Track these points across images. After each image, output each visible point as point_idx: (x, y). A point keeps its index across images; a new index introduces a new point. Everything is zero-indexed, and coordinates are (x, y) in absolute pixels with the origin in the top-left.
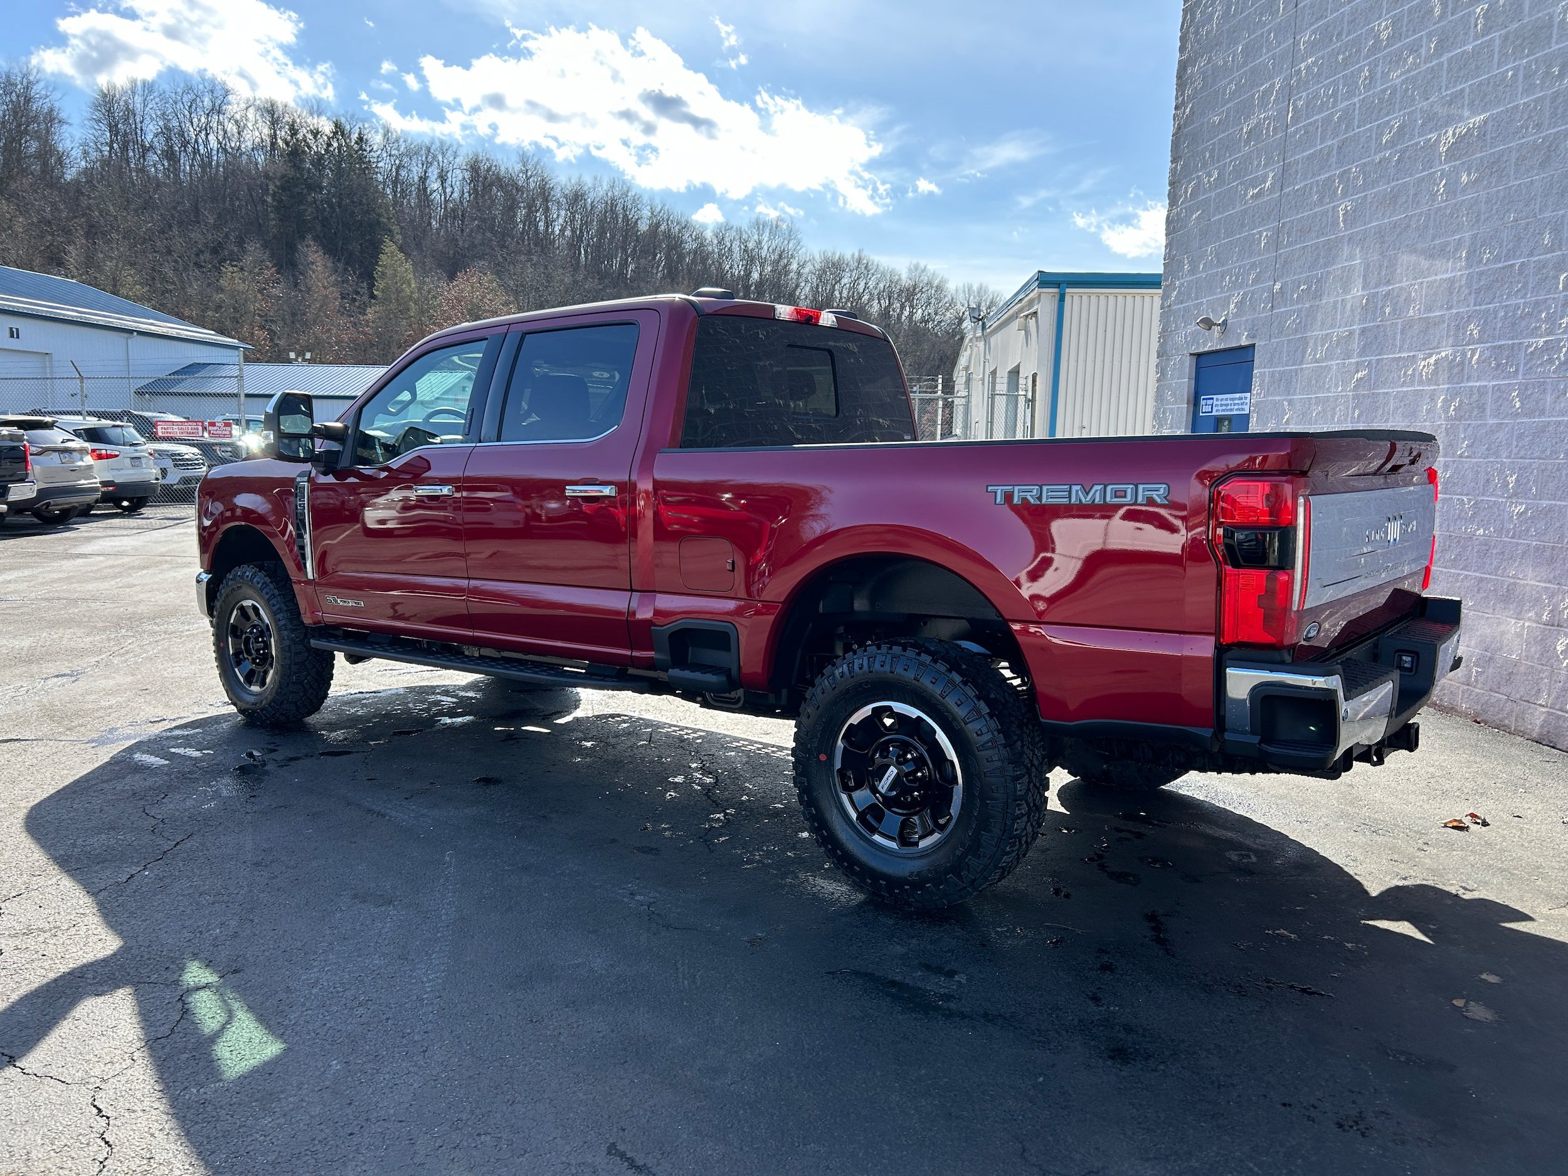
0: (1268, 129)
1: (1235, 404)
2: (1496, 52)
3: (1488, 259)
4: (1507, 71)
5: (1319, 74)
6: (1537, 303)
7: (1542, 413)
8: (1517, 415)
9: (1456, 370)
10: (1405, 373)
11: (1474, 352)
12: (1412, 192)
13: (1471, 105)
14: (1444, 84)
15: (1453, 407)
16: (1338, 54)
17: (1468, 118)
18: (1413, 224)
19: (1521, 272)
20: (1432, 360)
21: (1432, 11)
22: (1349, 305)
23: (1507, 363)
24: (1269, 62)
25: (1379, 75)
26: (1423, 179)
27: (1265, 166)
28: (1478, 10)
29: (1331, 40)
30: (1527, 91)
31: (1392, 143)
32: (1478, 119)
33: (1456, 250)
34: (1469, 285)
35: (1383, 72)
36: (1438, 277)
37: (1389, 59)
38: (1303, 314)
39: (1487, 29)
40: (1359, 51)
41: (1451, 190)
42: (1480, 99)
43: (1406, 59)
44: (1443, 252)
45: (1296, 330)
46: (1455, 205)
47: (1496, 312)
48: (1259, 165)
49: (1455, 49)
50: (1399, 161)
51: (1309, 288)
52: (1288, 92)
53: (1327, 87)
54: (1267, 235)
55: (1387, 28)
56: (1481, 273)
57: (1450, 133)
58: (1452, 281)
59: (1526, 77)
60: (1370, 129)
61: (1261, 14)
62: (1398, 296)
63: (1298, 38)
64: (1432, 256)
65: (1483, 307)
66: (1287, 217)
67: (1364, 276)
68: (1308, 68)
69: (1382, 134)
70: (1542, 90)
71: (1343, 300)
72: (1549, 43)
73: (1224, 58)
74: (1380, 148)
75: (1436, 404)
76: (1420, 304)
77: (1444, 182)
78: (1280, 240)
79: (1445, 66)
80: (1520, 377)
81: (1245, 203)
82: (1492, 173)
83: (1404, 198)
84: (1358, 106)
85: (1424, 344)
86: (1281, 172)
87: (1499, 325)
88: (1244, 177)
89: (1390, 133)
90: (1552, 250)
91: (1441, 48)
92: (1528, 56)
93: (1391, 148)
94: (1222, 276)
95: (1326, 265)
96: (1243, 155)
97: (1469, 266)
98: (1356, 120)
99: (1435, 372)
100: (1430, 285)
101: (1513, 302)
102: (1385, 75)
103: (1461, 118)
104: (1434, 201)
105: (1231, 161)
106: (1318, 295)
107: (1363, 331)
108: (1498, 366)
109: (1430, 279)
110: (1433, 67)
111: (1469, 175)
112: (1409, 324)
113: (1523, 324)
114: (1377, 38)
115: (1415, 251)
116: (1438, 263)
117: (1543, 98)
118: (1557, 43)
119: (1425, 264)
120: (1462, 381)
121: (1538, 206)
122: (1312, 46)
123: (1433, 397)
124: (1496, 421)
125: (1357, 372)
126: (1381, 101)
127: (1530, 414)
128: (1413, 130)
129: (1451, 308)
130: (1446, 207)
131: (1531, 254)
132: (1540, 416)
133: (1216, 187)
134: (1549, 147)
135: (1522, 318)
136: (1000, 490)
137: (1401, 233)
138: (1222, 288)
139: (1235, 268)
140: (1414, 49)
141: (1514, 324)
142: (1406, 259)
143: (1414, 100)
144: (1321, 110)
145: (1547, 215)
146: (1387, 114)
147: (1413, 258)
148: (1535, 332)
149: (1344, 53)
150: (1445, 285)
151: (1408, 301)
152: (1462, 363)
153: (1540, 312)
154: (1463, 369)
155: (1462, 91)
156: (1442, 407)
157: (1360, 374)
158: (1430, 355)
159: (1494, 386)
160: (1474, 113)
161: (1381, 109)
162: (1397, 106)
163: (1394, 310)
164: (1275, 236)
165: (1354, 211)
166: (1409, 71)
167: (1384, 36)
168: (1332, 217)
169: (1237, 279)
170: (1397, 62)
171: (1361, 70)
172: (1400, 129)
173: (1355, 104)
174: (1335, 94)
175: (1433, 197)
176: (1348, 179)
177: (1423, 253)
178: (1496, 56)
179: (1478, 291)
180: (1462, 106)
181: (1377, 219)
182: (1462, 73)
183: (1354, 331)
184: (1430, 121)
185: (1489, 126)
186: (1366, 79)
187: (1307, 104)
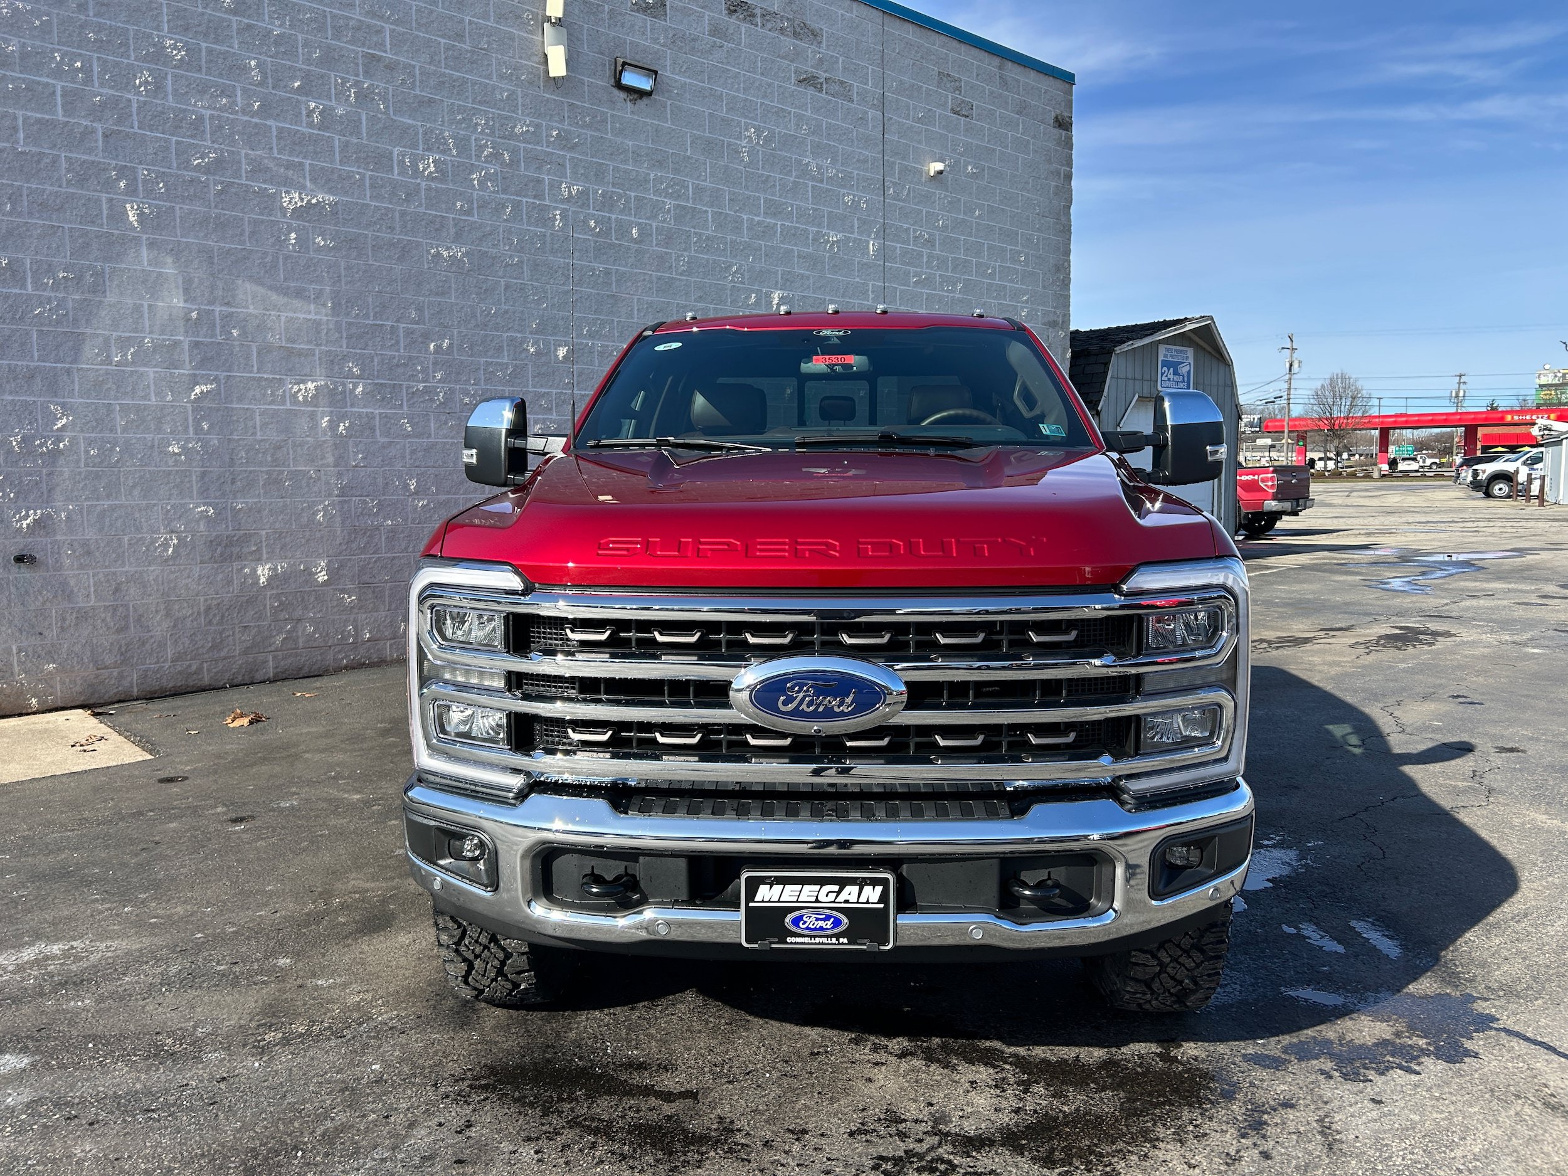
2: (337, 150)
3: (357, 315)
4: (354, 172)
6: (410, 358)
7: (431, 436)
8: (408, 436)
9: (339, 397)
10: (273, 393)
11: (355, 386)
12: (246, 228)
13: (314, 180)
14: (275, 147)
15: (342, 427)
17: (313, 191)
18: (255, 258)
19: (392, 332)
20: (311, 385)
21: (245, 70)
22: (165, 313)
23: (392, 397)
25: (170, 88)
26: (262, 222)
28: (313, 105)
30: (378, 197)
31: (207, 170)
32: (326, 197)
33: (317, 297)
34: (338, 328)
35: (175, 90)
36: (300, 315)
37: (184, 82)
39: (322, 126)
40: (126, 46)
41: (303, 244)
42: (324, 179)
43: (214, 98)
44: (299, 294)
45: (58, 322)
47: (372, 357)
49: (285, 123)
50: (221, 192)
51: (79, 279)
53: (71, 55)
55: (174, 47)
56: (350, 324)
57: (294, 194)
58: (317, 323)
59: (372, 186)
60: (166, 140)
62: (245, 320)
64: (286, 294)
65: (358, 351)
67: (185, 288)
69: (188, 154)
70: (390, 203)
71: (151, 306)
72: (391, 171)
74: (186, 166)
75: (319, 423)
76: (281, 334)
77: (293, 235)
79: (275, 132)
80: (405, 408)
82: (350, 248)
84: (135, 105)
87: (378, 368)
89: (203, 158)
91: (266, 112)
93: (205, 174)
95: (107, 260)
98: (135, 117)
100: (289, 319)
101: (389, 353)
102: (181, 97)
103: (303, 188)
104: (281, 246)
106: (98, 288)
107: (196, 344)
108: (383, 399)
109: (290, 315)
110: (256, 124)
111: (324, 240)
112: (271, 349)
113: (400, 370)
114: (159, 48)
115: (262, 284)
116: (296, 303)
117: (394, 210)
118: (398, 175)
119: (281, 300)
120: (346, 407)
123: (313, 417)
124: (387, 440)
125: (198, 383)
126: (179, 119)
128: (237, 170)
130: (299, 257)
135: (397, 366)
137: (236, 262)
140: (226, 92)
141: (391, 369)
142: (245, 287)
144: (58, 73)
145: (410, 296)
146: (192, 137)
147: (260, 290)
148: (414, 378)
150: (309, 324)
151: (262, 328)
152: (344, 392)
154: (346, 397)
155: (301, 164)
156: (327, 426)
157: (204, 386)
158: (304, 381)
159: (380, 414)
160: (320, 190)
161: (179, 127)
162: (208, 136)
163: (244, 332)
165: (157, 217)
166: (220, 109)
167: (175, 55)
168: (110, 208)
170: (199, 92)
171: (136, 68)
172: (219, 161)
173: (129, 101)
174: (87, 70)
175: (282, 243)
176: (136, 179)
177: (271, 288)
178: (337, 154)
179: (349, 337)
180: (305, 178)
181: (197, 237)
182: (297, 148)
183: (180, 342)
184: (258, 169)
185: (340, 207)
186: (146, 83)
187: (24, 56)
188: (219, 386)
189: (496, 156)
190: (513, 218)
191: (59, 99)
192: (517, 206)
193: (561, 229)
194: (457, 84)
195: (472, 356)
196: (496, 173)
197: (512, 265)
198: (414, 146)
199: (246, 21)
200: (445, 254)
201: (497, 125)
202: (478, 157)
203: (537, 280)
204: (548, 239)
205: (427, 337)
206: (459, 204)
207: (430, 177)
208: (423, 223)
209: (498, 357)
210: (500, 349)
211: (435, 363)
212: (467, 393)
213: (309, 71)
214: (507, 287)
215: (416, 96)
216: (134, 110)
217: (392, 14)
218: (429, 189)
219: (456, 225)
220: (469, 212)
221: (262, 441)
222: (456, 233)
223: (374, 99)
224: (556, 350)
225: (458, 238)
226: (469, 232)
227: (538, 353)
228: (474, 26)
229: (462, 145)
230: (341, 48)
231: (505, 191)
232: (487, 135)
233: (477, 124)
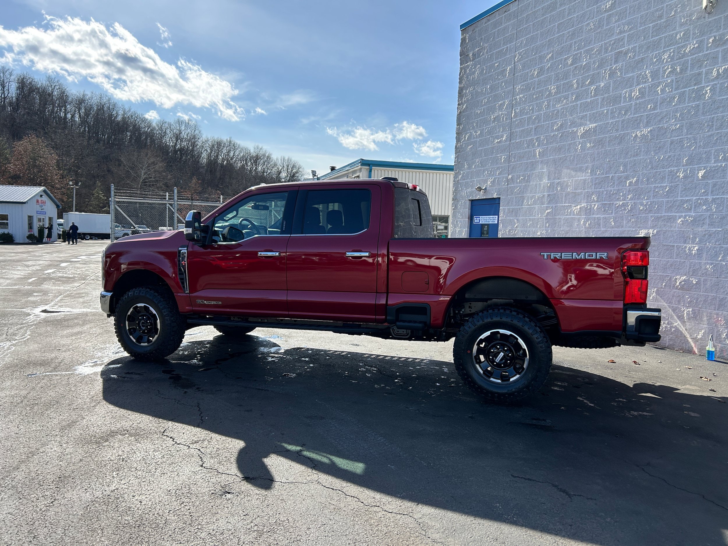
0: (503, 118)
1: (490, 220)
3: (599, 174)
4: (604, 110)
5: (525, 101)
6: (618, 190)
7: (622, 227)
8: (613, 227)
9: (588, 211)
10: (567, 211)
11: (595, 206)
12: (567, 148)
13: (590, 120)
14: (579, 112)
15: (587, 224)
16: (533, 95)
17: (589, 125)
18: (568, 158)
19: (612, 179)
20: (579, 207)
21: (573, 85)
22: (542, 186)
23: (608, 209)
24: (502, 93)
25: (551, 105)
26: (571, 144)
27: (502, 131)
28: (592, 88)
29: (530, 89)
30: (613, 117)
31: (557, 130)
32: (593, 125)
33: (586, 170)
34: (592, 182)
35: (553, 104)
36: (579, 178)
37: (555, 100)
38: (522, 188)
39: (595, 95)
40: (542, 95)
41: (583, 148)
42: (593, 118)
43: (562, 101)
44: (580, 170)
45: (519, 193)
46: (585, 154)
47: (603, 192)
48: (499, 131)
49: (583, 100)
50: (561, 136)
51: (524, 178)
52: (511, 106)
53: (529, 106)
54: (504, 157)
55: (554, 89)
56: (597, 178)
57: (582, 129)
58: (585, 180)
59: (611, 113)
60: (549, 124)
61: (498, 76)
62: (563, 184)
63: (515, 86)
64: (576, 171)
65: (598, 190)
66: (513, 151)
67: (548, 176)
68: (520, 98)
69: (553, 126)
70: (618, 118)
71: (539, 184)
72: (620, 103)
73: (481, 89)
74: (553, 131)
75: (580, 223)
76: (572, 187)
77: (580, 145)
78: (510, 159)
79: (579, 106)
80: (613, 214)
81: (494, 145)
82: (599, 145)
83: (564, 150)
84: (543, 115)
85: (574, 201)
86: (510, 135)
87: (604, 196)
88: (493, 134)
89: (557, 126)
90: (623, 172)
91: (577, 99)
92: (612, 106)
93: (558, 131)
94: (484, 171)
95: (531, 170)
96: (492, 127)
97: (591, 175)
98: (542, 119)
99: (580, 211)
100: (576, 181)
101: (609, 189)
102: (554, 106)
103: (586, 124)
104: (576, 152)
105: (486, 128)
106: (528, 181)
107: (549, 195)
108: (605, 210)
109: (576, 179)
110: (574, 105)
111: (590, 144)
112: (568, 194)
113: (614, 196)
114: (550, 91)
115: (569, 168)
116: (579, 173)
117: (619, 121)
118: (623, 103)
119: (573, 173)
120: (591, 215)
121: (617, 157)
122: (522, 91)
123: (579, 220)
124: (604, 229)
125: (547, 210)
126: (553, 114)
127: (618, 227)
128: (567, 126)
129: (585, 189)
130: (581, 154)
131: (615, 173)
132: (621, 228)
133: (479, 137)
134: (621, 138)
135: (613, 194)
136: (545, 254)
137: (563, 162)
138: (484, 176)
139: (490, 168)
140: (566, 98)
141: (610, 196)
142: (565, 171)
143: (567, 115)
144: (526, 114)
145: (621, 160)
146: (555, 119)
147: (569, 171)
148: (618, 199)
149: (536, 95)
150: (582, 181)
151: (567, 186)
152: (590, 209)
153: (620, 193)
154: (591, 211)
155: (586, 115)
156: (583, 224)
157: (548, 211)
158: (577, 206)
159: (603, 217)
160: (591, 123)
161: (553, 117)
162: (559, 117)
163: (561, 189)
164: (508, 158)
165: (543, 152)
166: (564, 105)
167: (553, 91)
168: (533, 153)
169: (491, 173)
170: (559, 101)
171: (544, 102)
172: (561, 125)
173: (541, 114)
174: (532, 109)
175: (576, 150)
176: (540, 140)
177: (572, 169)
178: (599, 104)
179: (595, 184)
180: (587, 120)
181: (553, 156)
182: (586, 109)
183: (545, 195)
184: (573, 124)
185: (598, 128)
186: (546, 105)
187: (521, 111)
188: (552, 210)
189: (673, 71)
190: (679, 102)
191: (526, 121)
192: (681, 95)
193: (710, 98)
194: (656, 43)
195: (647, 184)
196: (672, 81)
197: (675, 130)
198: (631, 87)
199: (575, 66)
200: (639, 135)
201: (676, 54)
202: (663, 76)
203: (691, 134)
204: (701, 106)
205: (627, 178)
206: (649, 106)
207: (637, 98)
208: (632, 122)
209: (662, 183)
210: (663, 178)
211: (629, 191)
212: (642, 204)
213: (594, 73)
214: (672, 143)
215: (636, 60)
216: (542, 117)
217: (628, 27)
218: (636, 104)
219: (647, 118)
220: (654, 109)
221: (563, 230)
222: (647, 122)
223: (616, 72)
224: (698, 173)
225: (647, 125)
226: (655, 119)
227: (685, 177)
228: (669, 6)
229: (655, 75)
230: (606, 57)
231: (676, 89)
232: (669, 62)
233: (664, 59)
